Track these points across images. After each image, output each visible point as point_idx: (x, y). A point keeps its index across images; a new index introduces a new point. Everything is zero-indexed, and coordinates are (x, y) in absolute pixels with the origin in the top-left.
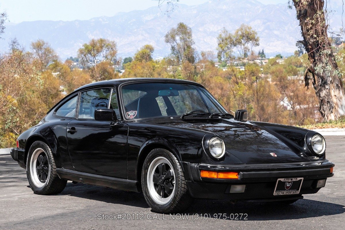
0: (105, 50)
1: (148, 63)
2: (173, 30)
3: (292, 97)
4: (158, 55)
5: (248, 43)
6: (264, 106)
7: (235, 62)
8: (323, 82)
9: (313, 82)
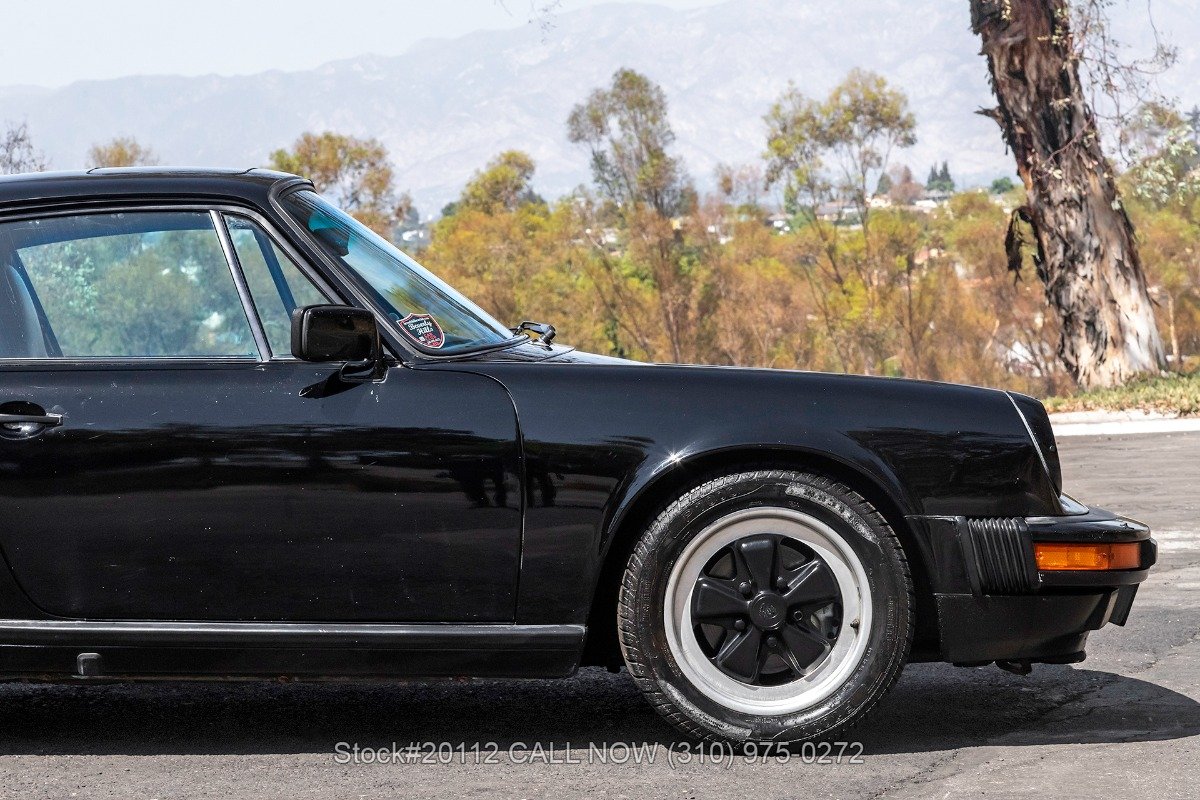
0: (349, 173)
5: (874, 137)
6: (938, 363)
7: (847, 211)
8: (1069, 253)
9: (1034, 257)
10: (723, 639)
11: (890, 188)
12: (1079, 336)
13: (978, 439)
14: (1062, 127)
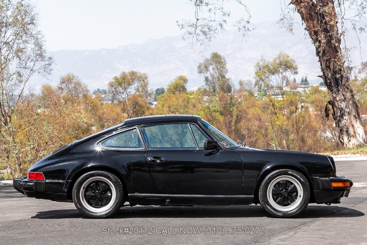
0: (137, 83)
1: (182, 94)
2: (207, 60)
4: (192, 84)
5: (286, 72)
6: (304, 138)
7: (276, 91)
8: (342, 113)
9: (332, 114)
10: (277, 198)
11: (289, 84)
12: (344, 134)
13: (321, 164)
14: (339, 81)
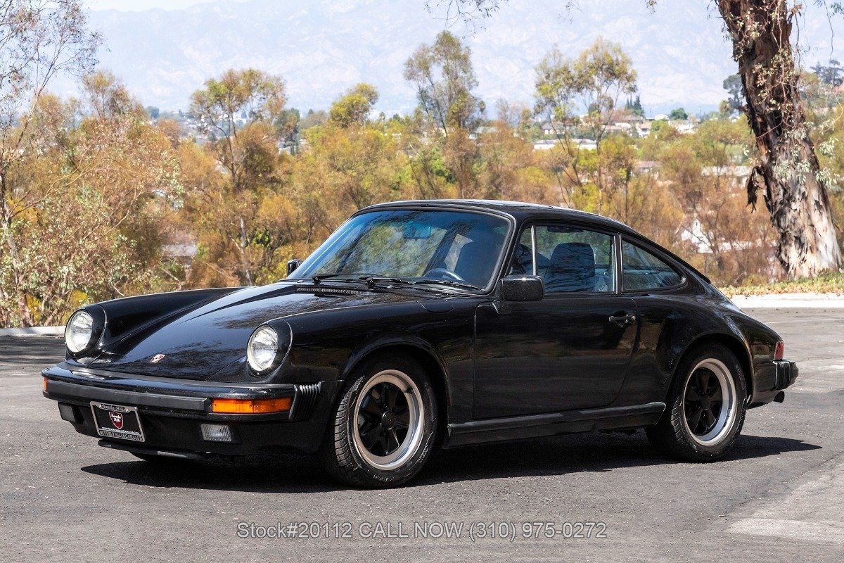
0: (258, 97)
2: (425, 50)
3: (713, 221)
5: (609, 86)
8: (787, 195)
9: (765, 196)
12: (791, 245)
